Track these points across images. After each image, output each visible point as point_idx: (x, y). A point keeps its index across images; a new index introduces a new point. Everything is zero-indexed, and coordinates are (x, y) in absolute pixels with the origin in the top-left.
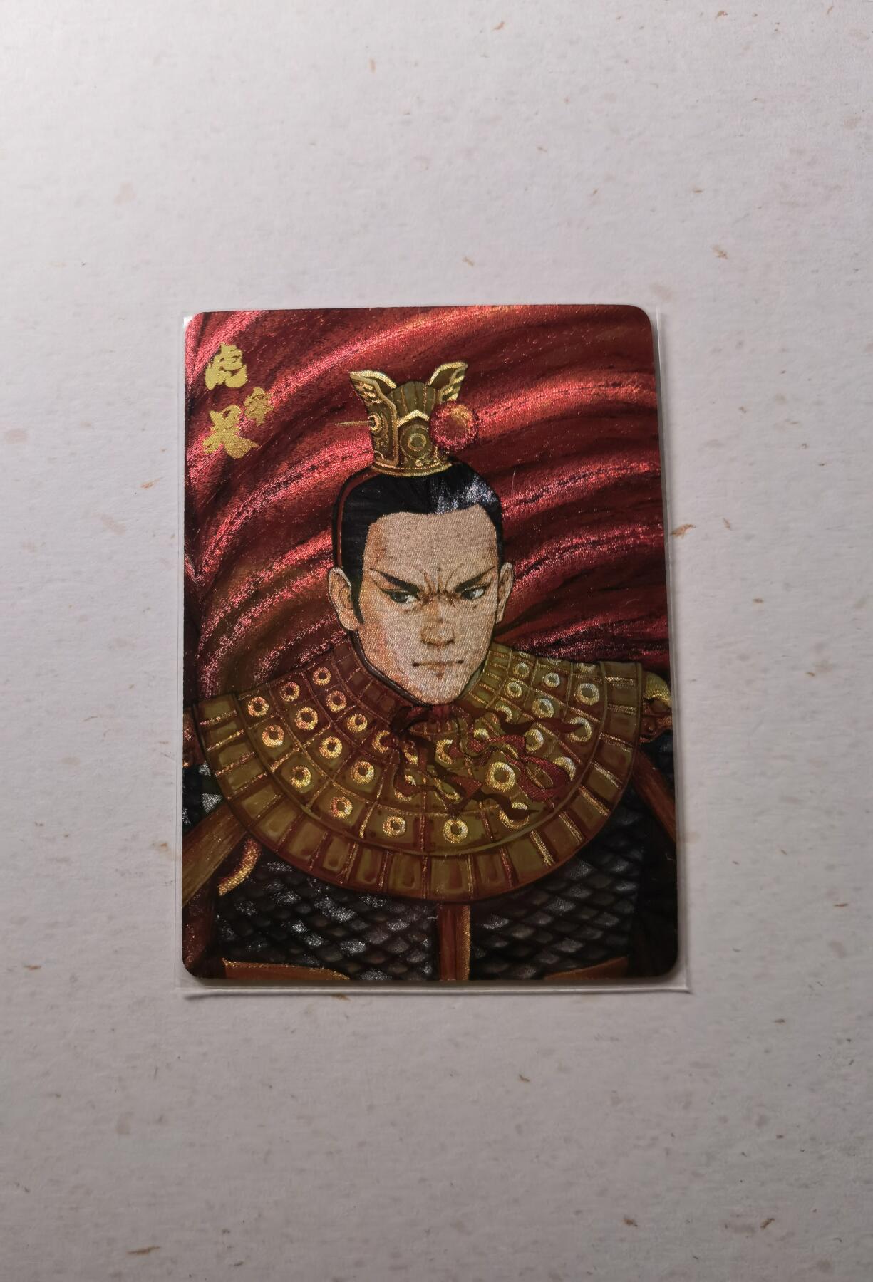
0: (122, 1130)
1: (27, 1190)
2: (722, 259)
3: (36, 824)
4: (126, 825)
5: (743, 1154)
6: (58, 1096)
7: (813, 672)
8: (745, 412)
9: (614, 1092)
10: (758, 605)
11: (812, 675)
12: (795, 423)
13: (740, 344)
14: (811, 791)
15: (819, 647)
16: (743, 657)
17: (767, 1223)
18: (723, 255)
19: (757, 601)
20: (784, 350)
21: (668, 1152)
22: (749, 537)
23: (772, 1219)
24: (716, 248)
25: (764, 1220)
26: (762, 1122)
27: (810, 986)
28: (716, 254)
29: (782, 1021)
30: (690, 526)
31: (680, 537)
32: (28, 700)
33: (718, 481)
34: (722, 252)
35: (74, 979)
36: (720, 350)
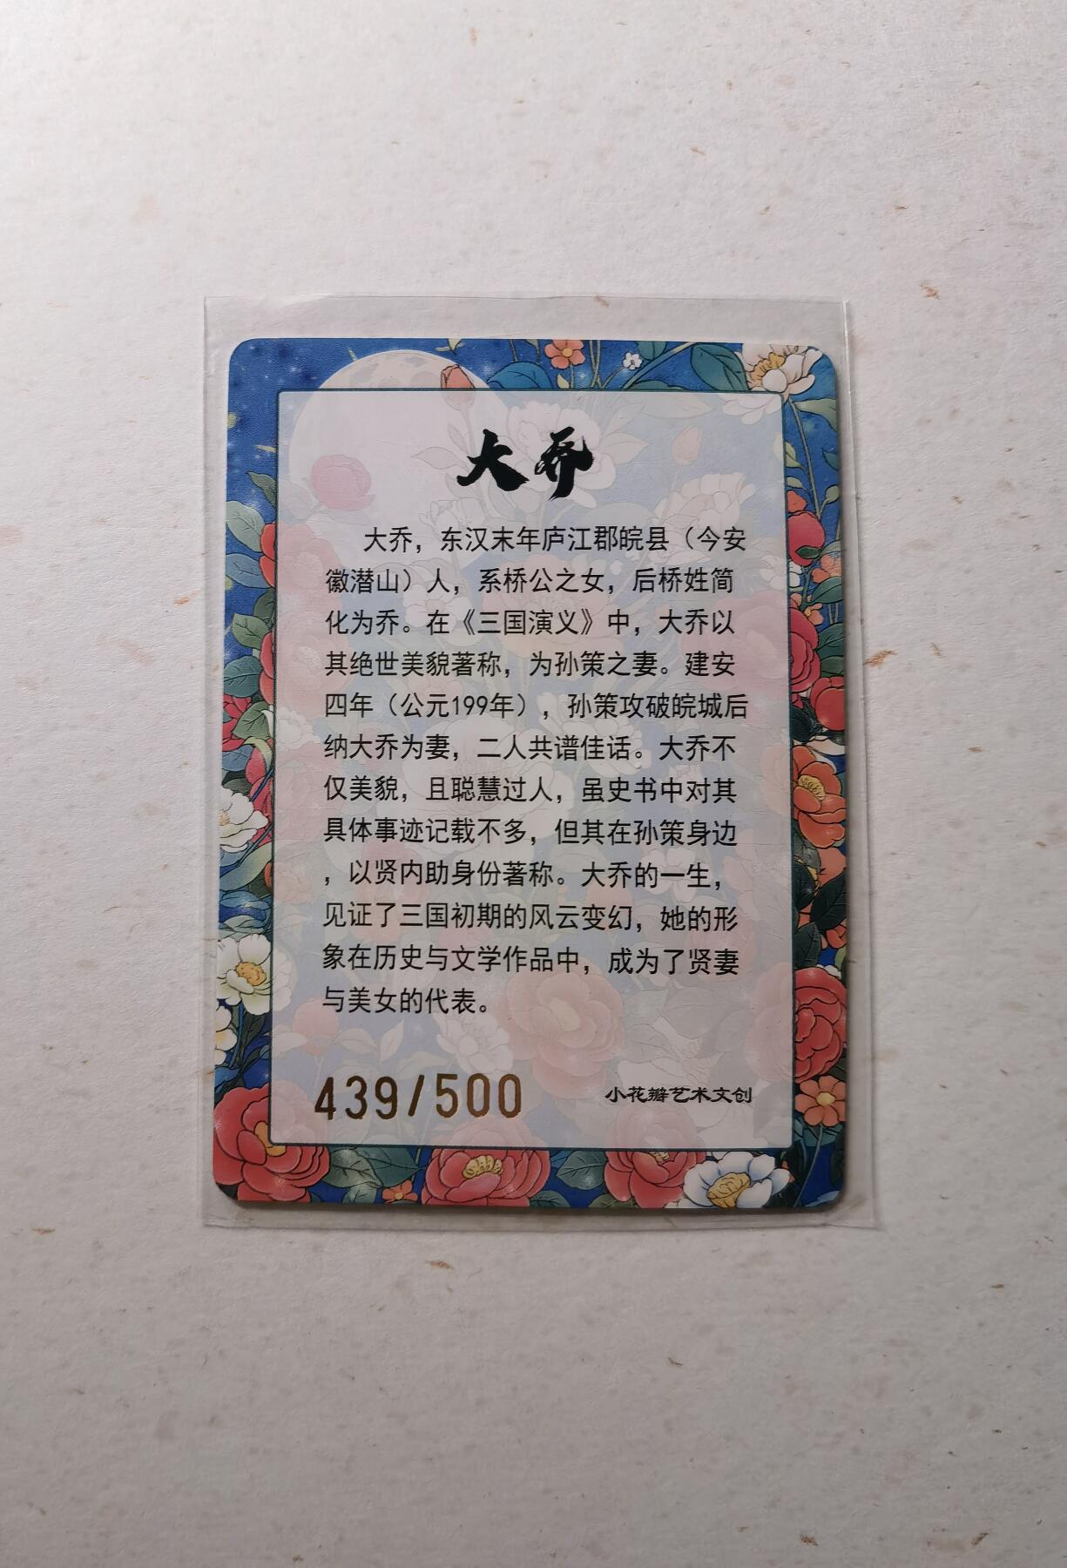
0: (164, 1434)
1: (43, 1512)
2: (931, 298)
3: (45, 1047)
4: (161, 1047)
5: (951, 1453)
6: (81, 1393)
7: (1044, 841)
8: (960, 502)
9: (788, 1377)
10: (976, 755)
11: (1043, 845)
12: (1024, 517)
13: (955, 412)
14: (1040, 995)
15: (1052, 810)
16: (956, 824)
17: (980, 1539)
18: (933, 293)
19: (974, 750)
20: (1011, 420)
21: (856, 1450)
22: (964, 668)
23: (986, 1534)
24: (924, 285)
25: (976, 1535)
26: (975, 1413)
27: (1037, 1242)
28: (925, 292)
29: (1001, 1286)
30: (889, 653)
31: (876, 668)
32: (30, 886)
33: (925, 594)
34: (930, 290)
35: (97, 1245)
36: (929, 421)
